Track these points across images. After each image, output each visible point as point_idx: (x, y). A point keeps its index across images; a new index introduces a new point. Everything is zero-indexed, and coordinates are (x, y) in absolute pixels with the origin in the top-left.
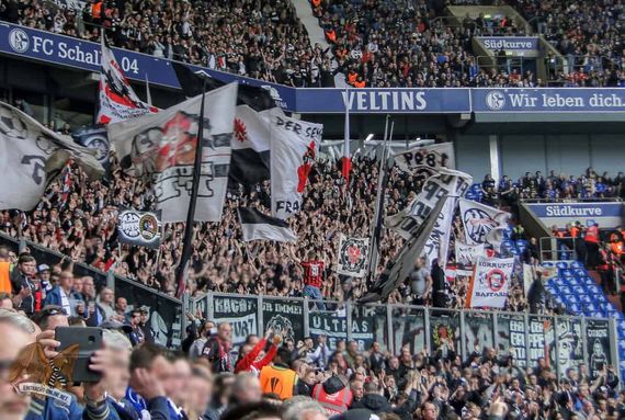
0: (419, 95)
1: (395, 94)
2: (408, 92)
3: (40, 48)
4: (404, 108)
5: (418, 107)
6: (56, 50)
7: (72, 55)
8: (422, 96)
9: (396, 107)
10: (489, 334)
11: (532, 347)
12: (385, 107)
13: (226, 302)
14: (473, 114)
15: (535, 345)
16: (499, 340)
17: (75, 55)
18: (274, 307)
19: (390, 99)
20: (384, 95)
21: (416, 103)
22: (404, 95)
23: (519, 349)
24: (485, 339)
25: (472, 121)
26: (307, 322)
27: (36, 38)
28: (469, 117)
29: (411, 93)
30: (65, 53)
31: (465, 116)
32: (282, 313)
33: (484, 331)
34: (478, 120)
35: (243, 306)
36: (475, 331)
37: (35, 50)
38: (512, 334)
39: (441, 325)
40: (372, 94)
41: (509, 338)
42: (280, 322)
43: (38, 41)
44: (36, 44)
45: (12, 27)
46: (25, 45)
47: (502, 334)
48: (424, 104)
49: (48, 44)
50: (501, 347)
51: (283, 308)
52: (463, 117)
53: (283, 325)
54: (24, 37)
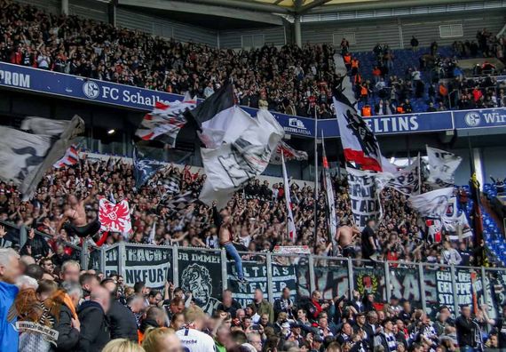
0: (412, 119)
1: (394, 120)
2: (403, 117)
3: (108, 95)
4: (401, 129)
5: (412, 128)
6: (121, 96)
7: (134, 99)
8: (415, 120)
9: (394, 129)
10: (415, 283)
11: (460, 294)
12: (386, 129)
13: (140, 252)
14: (455, 131)
15: (463, 293)
16: (425, 287)
17: (137, 99)
18: (190, 257)
19: (390, 124)
20: (385, 121)
21: (411, 125)
22: (401, 119)
23: (447, 296)
24: (411, 286)
25: (455, 137)
26: (224, 270)
27: (104, 88)
28: (452, 133)
29: (406, 118)
30: (128, 98)
31: (450, 133)
32: (199, 262)
33: (409, 279)
34: (459, 135)
35: (158, 256)
36: (401, 279)
37: (104, 96)
38: (439, 283)
39: (366, 276)
40: (376, 121)
41: (436, 286)
42: (196, 269)
43: (107, 90)
44: (105, 92)
45: (86, 80)
46: (96, 93)
47: (428, 283)
48: (416, 126)
49: (114, 91)
50: (428, 294)
51: (200, 258)
52: (448, 134)
53: (200, 272)
54: (95, 87)
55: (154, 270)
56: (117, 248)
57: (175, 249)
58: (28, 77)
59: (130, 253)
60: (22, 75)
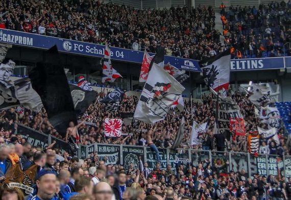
1: (248, 62)
2: (254, 60)
3: (77, 49)
4: (253, 68)
5: (259, 67)
6: (85, 49)
7: (92, 51)
8: (261, 62)
9: (249, 67)
10: (245, 163)
11: (270, 169)
12: (244, 67)
13: (104, 148)
14: (286, 69)
15: (272, 169)
16: (250, 166)
17: (94, 51)
19: (246, 64)
20: (243, 62)
21: (259, 65)
22: (253, 62)
23: (263, 170)
24: (243, 165)
25: (286, 72)
27: (75, 45)
28: (284, 70)
29: (256, 61)
30: (89, 50)
31: (282, 70)
33: (242, 162)
34: (288, 72)
35: (113, 149)
36: (237, 162)
37: (75, 49)
38: (259, 164)
39: (218, 159)
40: (238, 62)
41: (257, 165)
42: (131, 156)
44: (75, 47)
45: (64, 40)
46: (70, 47)
47: (253, 163)
48: (262, 65)
49: (81, 46)
50: (252, 169)
51: (133, 151)
52: (281, 71)
53: (133, 157)
54: (70, 44)
55: (111, 157)
56: (93, 146)
57: (121, 146)
58: (32, 39)
59: (100, 148)
60: (28, 38)
